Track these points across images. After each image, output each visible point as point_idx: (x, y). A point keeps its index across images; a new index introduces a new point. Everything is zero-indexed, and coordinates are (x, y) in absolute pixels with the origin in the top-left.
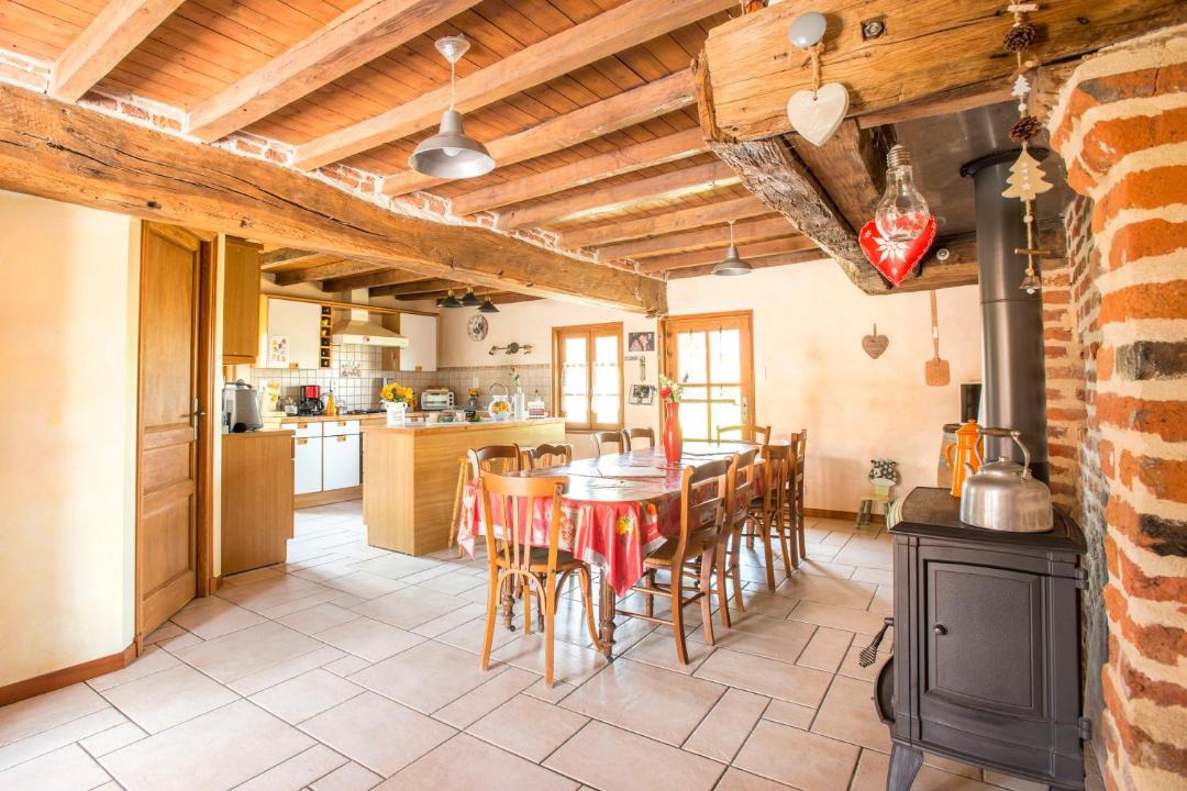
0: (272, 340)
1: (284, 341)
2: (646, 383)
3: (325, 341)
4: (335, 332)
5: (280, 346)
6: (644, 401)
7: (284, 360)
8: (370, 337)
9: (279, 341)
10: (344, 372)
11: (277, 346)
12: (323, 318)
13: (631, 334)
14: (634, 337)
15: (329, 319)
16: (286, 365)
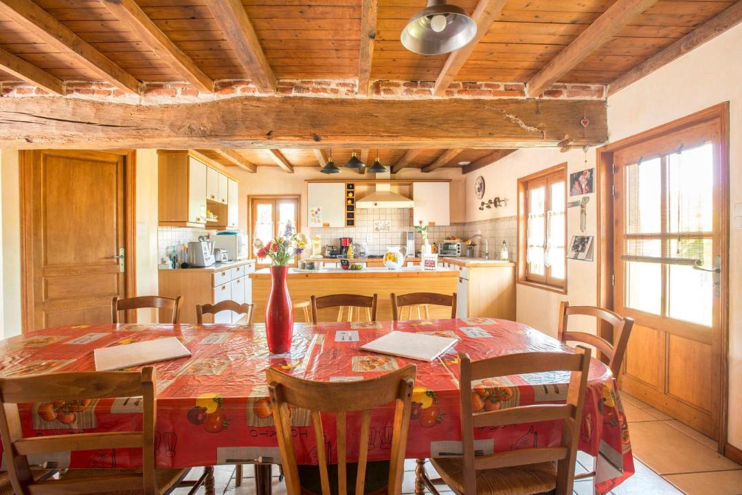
0: (310, 209)
1: (319, 210)
2: (585, 234)
3: (350, 208)
4: (357, 200)
5: (316, 213)
6: (581, 255)
7: (319, 221)
8: (378, 202)
9: (315, 209)
10: (377, 229)
11: (314, 213)
12: (348, 192)
13: (572, 175)
14: (575, 178)
15: (353, 192)
16: (321, 225)
